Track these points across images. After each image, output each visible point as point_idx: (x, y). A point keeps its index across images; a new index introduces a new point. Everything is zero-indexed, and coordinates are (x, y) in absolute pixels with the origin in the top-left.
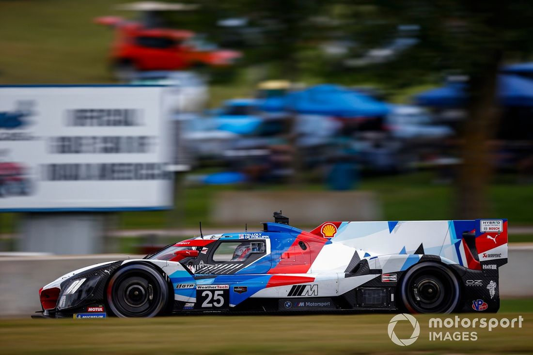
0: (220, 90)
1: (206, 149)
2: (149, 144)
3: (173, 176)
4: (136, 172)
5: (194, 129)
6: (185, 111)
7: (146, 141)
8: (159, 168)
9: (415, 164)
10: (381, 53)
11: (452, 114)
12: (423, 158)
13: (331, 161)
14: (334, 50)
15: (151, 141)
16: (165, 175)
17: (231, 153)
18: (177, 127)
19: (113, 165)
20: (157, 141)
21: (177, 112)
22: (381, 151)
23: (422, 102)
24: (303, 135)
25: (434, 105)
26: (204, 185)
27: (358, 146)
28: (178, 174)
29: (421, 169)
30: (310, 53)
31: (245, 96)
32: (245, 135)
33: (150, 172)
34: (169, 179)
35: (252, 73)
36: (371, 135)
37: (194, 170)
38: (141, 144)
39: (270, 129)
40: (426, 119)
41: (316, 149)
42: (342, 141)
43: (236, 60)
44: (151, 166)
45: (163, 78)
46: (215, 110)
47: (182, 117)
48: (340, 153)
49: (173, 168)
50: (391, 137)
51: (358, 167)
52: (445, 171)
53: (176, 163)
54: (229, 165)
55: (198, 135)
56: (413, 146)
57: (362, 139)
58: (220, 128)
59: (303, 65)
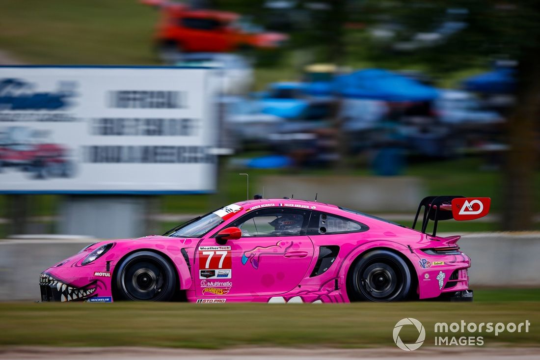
0: (266, 73)
1: (251, 132)
2: (192, 127)
3: (216, 160)
4: (179, 155)
5: (238, 112)
6: (230, 94)
7: (189, 124)
8: (202, 152)
9: (462, 149)
10: (429, 37)
11: (501, 100)
12: (471, 143)
13: (377, 146)
14: (381, 33)
15: (194, 124)
16: (209, 159)
17: (275, 137)
18: (221, 110)
19: (156, 147)
20: (201, 124)
21: (221, 94)
22: (429, 136)
23: (470, 87)
24: (348, 119)
25: (482, 90)
26: (249, 169)
27: (405, 131)
28: (221, 157)
29: (469, 155)
30: (358, 36)
31: (291, 79)
32: (290, 119)
33: (193, 155)
34: (212, 162)
35: (298, 57)
36: (418, 120)
37: (238, 153)
38: (185, 126)
39: (315, 113)
40: (473, 104)
41: (361, 134)
42: (388, 125)
43: (282, 42)
44: (194, 149)
45: (208, 60)
46: (261, 93)
47: (226, 100)
48: (386, 137)
49: (216, 151)
50: (438, 122)
51: (405, 152)
52: (493, 158)
53: (220, 146)
54: (274, 149)
55: (243, 118)
56: (461, 131)
57: (409, 124)
58: (265, 111)
59: (351, 49)
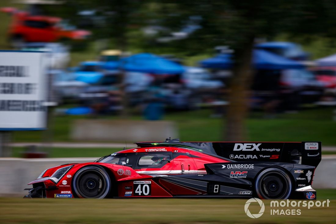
0: (78, 55)
1: (68, 92)
2: (31, 89)
3: (46, 109)
4: (23, 106)
5: (61, 80)
6: (54, 68)
7: (30, 86)
8: (38, 104)
9: (199, 104)
10: (181, 34)
11: (224, 73)
12: (205, 100)
13: (147, 101)
14: (149, 32)
15: (33, 86)
16: (42, 108)
17: (84, 95)
18: (50, 78)
19: (9, 101)
20: (37, 86)
21: (50, 68)
22: (179, 96)
23: (205, 66)
24: (129, 85)
25: (212, 68)
26: (66, 115)
27: (164, 92)
28: (50, 108)
29: (203, 108)
30: (135, 33)
31: (94, 59)
32: (92, 84)
33: (32, 106)
34: (44, 110)
35: (98, 45)
36: (172, 85)
37: (60, 105)
38: (27, 88)
39: (109, 81)
40: (207, 76)
41: (137, 94)
42: (154, 89)
43: (88, 36)
44: (34, 102)
45: (42, 47)
46: (75, 68)
47: (53, 72)
48: (153, 97)
49: (47, 104)
50: (185, 87)
51: (164, 106)
52: (219, 109)
53: (49, 101)
54: (82, 103)
55: (63, 83)
56: (199, 93)
57: (166, 88)
58: (77, 79)
59: (131, 41)
